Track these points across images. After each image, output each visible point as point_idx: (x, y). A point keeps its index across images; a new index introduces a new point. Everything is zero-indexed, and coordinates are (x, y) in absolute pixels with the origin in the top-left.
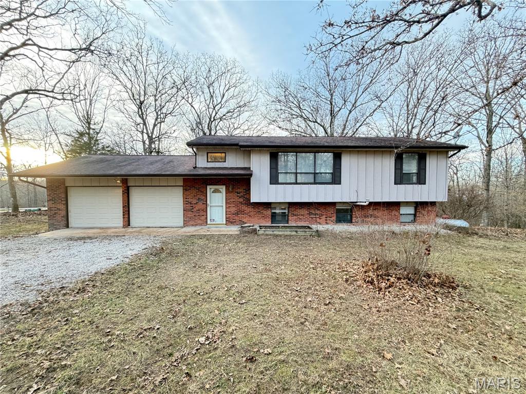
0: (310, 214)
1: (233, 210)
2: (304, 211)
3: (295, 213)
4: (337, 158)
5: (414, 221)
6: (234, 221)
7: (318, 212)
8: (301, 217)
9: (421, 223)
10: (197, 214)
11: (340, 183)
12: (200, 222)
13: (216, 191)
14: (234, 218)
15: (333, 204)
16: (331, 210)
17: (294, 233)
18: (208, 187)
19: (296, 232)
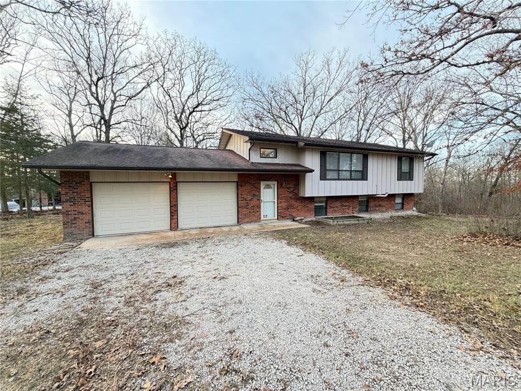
0: (342, 206)
1: (284, 205)
2: (338, 204)
3: (332, 205)
4: (365, 158)
5: (403, 208)
6: (285, 215)
7: (347, 204)
8: (336, 209)
9: (407, 209)
10: (253, 211)
11: (367, 180)
12: (254, 218)
13: (268, 187)
14: (285, 213)
15: (357, 197)
16: (356, 202)
17: (357, 222)
18: (262, 183)
19: (358, 220)
